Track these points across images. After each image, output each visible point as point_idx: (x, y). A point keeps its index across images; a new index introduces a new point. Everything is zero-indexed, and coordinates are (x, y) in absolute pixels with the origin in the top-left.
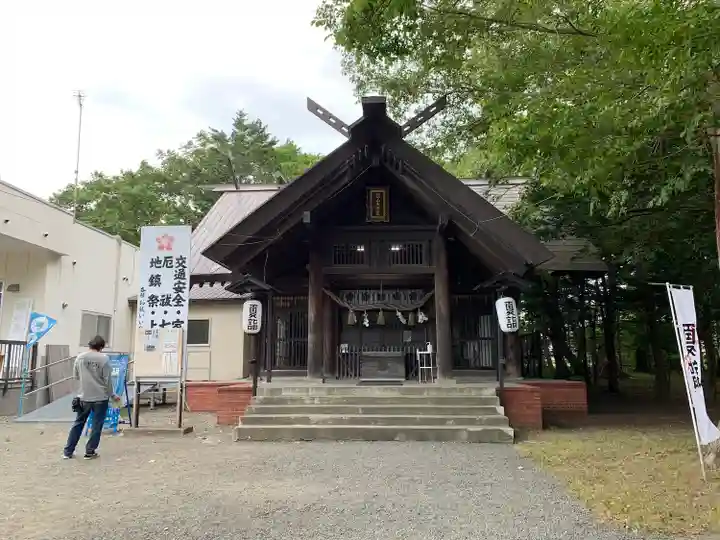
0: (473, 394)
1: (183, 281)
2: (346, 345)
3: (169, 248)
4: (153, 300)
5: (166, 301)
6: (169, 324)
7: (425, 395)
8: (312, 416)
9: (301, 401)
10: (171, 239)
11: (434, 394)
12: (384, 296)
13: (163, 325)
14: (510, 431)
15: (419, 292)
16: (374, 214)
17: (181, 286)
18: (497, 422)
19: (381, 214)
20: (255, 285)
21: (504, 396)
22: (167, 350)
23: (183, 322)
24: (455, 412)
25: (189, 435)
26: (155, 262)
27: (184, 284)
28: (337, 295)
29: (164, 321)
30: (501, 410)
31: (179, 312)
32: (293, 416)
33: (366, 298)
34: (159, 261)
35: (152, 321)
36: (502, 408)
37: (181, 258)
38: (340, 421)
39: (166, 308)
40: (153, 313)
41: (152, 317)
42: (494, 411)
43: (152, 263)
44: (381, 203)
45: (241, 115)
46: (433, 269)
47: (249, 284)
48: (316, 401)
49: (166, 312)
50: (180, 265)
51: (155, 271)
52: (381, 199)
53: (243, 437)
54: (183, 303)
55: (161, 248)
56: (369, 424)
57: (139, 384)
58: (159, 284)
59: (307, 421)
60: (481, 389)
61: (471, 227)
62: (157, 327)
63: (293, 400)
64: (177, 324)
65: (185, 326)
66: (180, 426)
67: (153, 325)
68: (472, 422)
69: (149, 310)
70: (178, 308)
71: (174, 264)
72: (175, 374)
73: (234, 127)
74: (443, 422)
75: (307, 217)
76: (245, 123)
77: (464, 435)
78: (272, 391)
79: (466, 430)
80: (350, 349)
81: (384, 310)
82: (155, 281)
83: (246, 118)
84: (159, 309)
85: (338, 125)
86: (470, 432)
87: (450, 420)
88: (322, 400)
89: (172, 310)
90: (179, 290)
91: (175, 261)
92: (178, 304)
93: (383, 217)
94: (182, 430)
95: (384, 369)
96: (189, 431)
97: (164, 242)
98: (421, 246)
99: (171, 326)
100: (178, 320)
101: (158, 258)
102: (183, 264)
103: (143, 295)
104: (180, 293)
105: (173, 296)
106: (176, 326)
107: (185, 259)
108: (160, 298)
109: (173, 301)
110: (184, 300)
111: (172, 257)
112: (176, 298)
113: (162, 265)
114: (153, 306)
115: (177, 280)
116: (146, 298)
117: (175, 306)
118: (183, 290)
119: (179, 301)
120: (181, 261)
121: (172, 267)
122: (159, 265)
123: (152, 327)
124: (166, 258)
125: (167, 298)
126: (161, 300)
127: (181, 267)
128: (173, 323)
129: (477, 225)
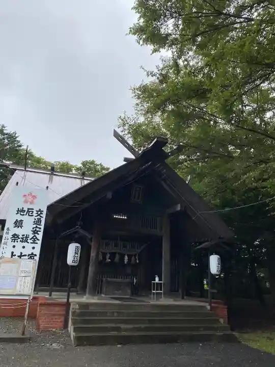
1: (38, 226)
4: (15, 237)
5: (25, 239)
6: (25, 255)
8: (123, 326)
9: (105, 314)
10: (35, 197)
12: (117, 244)
13: (20, 257)
16: (134, 198)
17: (38, 229)
22: (23, 274)
23: (36, 255)
26: (20, 211)
27: (40, 228)
29: (21, 253)
31: (33, 248)
34: (23, 211)
35: (13, 253)
39: (25, 244)
40: (14, 247)
41: (13, 250)
42: (219, 321)
43: (18, 211)
45: (3, 126)
46: (162, 233)
48: (115, 315)
49: (24, 247)
50: (39, 215)
51: (19, 217)
52: (139, 191)
54: (37, 241)
55: (26, 202)
58: (21, 227)
60: (203, 307)
61: (195, 214)
62: (16, 257)
63: (101, 314)
64: (32, 256)
65: (37, 258)
67: (13, 255)
69: (11, 244)
70: (33, 245)
71: (35, 214)
74: (197, 329)
76: (5, 132)
79: (215, 334)
81: (119, 253)
82: (18, 224)
84: (19, 245)
88: (119, 314)
89: (29, 246)
90: (35, 232)
91: (35, 212)
92: (34, 242)
93: (139, 200)
95: (119, 290)
97: (29, 198)
98: (156, 219)
99: (27, 257)
100: (32, 254)
101: (23, 208)
102: (41, 215)
103: (7, 233)
104: (36, 235)
105: (31, 236)
106: (31, 258)
107: (43, 211)
108: (21, 236)
109: (31, 239)
110: (38, 240)
111: (33, 209)
112: (32, 238)
113: (25, 213)
114: (14, 242)
115: (35, 226)
116: (10, 236)
117: (31, 243)
118: (39, 232)
119: (34, 240)
120: (39, 213)
121: (32, 216)
122: (22, 213)
123: (12, 257)
124: (28, 209)
125: (26, 237)
126: (22, 238)
127: (39, 217)
128: (29, 255)
129: (197, 213)
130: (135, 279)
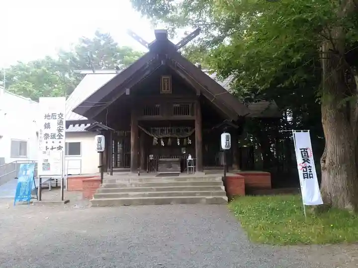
0: (211, 180)
1: (61, 126)
2: (152, 156)
3: (54, 109)
4: (47, 135)
5: (53, 136)
7: (188, 181)
8: (131, 193)
9: (125, 185)
11: (192, 181)
12: (172, 130)
13: (52, 149)
14: (226, 198)
15: (189, 128)
16: (164, 89)
17: (61, 128)
18: (221, 194)
19: (168, 89)
20: (101, 127)
21: (225, 181)
23: (62, 147)
24: (201, 189)
25: (68, 203)
26: (47, 116)
27: (63, 127)
28: (147, 130)
29: (52, 147)
30: (223, 188)
31: (60, 142)
33: (162, 131)
34: (49, 116)
35: (46, 147)
36: (224, 187)
37: (61, 114)
38: (144, 195)
39: (54, 140)
40: (47, 142)
41: (47, 145)
42: (220, 188)
43: (46, 116)
44: (168, 84)
46: (194, 118)
47: (97, 127)
48: (133, 185)
49: (53, 142)
51: (47, 121)
52: (168, 81)
53: (95, 205)
54: (62, 137)
56: (158, 196)
57: (41, 179)
58: (49, 128)
59: (127, 195)
60: (215, 177)
61: (212, 97)
62: (49, 150)
63: (121, 185)
64: (60, 148)
65: (64, 149)
66: (63, 200)
67: (47, 148)
68: (208, 194)
69: (45, 141)
70: (60, 140)
71: (57, 117)
72: (59, 174)
73: (95, 35)
74: (194, 194)
75: (128, 92)
76: (100, 33)
77: (204, 201)
78: (111, 181)
79: (204, 198)
80: (154, 157)
81: (171, 138)
82: (47, 126)
84: (50, 140)
85: (144, 43)
86: (207, 199)
87: (198, 193)
88: (136, 185)
89: (57, 141)
90: (60, 130)
91: (57, 116)
92: (60, 138)
93: (169, 91)
94: (64, 201)
95: (170, 168)
96: (67, 202)
98: (188, 105)
99: (56, 149)
100: (60, 146)
101: (48, 114)
102: (62, 117)
103: (41, 134)
104: (60, 132)
105: (57, 134)
106: (59, 149)
107: (63, 114)
108: (50, 135)
109: (57, 136)
111: (55, 114)
114: (46, 139)
115: (59, 126)
116: (43, 135)
117: (58, 139)
118: (62, 131)
119: (60, 136)
120: (60, 116)
121: (56, 119)
122: (49, 118)
123: (46, 150)
124: (52, 114)
125: (54, 135)
127: (60, 119)
128: (58, 147)
129: (215, 96)
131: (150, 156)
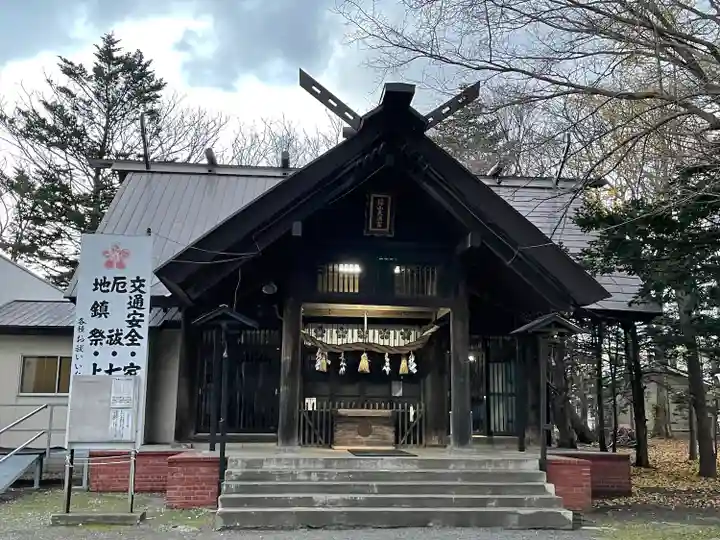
0: (512, 468)
1: (138, 311)
2: (314, 400)
3: (121, 266)
4: (96, 334)
5: (115, 338)
6: (119, 369)
7: (452, 469)
8: (316, 496)
9: (293, 476)
10: (125, 254)
11: (463, 468)
12: (368, 333)
13: (110, 372)
14: (569, 515)
15: (414, 329)
16: (375, 226)
17: (137, 317)
18: (549, 502)
19: (384, 226)
20: (234, 319)
22: (118, 405)
23: (138, 368)
24: (496, 490)
26: (100, 284)
27: (142, 315)
29: (111, 365)
30: (551, 488)
31: (133, 354)
32: (291, 496)
33: (342, 335)
34: (105, 283)
35: (95, 365)
36: (552, 486)
37: (138, 279)
38: (354, 503)
39: (116, 347)
40: (96, 354)
41: (96, 360)
42: (543, 489)
43: (96, 284)
44: (385, 211)
45: (110, 41)
48: (314, 476)
49: (114, 354)
50: (137, 289)
51: (100, 297)
52: (385, 207)
53: (229, 524)
54: (139, 341)
55: (109, 264)
56: (390, 506)
58: (106, 314)
59: (309, 502)
60: (521, 461)
61: (509, 253)
62: (102, 373)
63: (282, 475)
64: (132, 369)
65: (142, 373)
66: (131, 510)
67: (95, 370)
69: (91, 349)
70: (133, 348)
71: (129, 288)
72: (127, 437)
73: (97, 60)
74: (483, 503)
75: (297, 229)
76: (116, 55)
77: (514, 520)
78: (250, 464)
79: (515, 513)
80: (320, 404)
81: (369, 352)
82: (100, 309)
83: (117, 46)
84: (105, 349)
85: (340, 109)
86: (520, 515)
87: (492, 500)
88: (321, 475)
89: (123, 351)
90: (134, 323)
91: (130, 284)
92: (133, 343)
93: (387, 229)
94: (138, 515)
96: (142, 517)
97: (116, 257)
99: (122, 372)
100: (132, 365)
101: (105, 278)
102: (142, 288)
103: (81, 329)
104: (136, 328)
105: (126, 331)
106: (129, 372)
107: (144, 281)
108: (106, 334)
109: (126, 338)
110: (141, 338)
111: (124, 278)
112: (129, 335)
113: (110, 288)
114: (96, 344)
115: (131, 311)
116: (87, 334)
117: (128, 345)
118: (140, 323)
119: (134, 338)
120: (137, 284)
121: (125, 291)
122: (105, 288)
123: (94, 373)
124: (116, 279)
125: (117, 335)
126: (109, 337)
127: (137, 293)
128: (125, 368)
129: (516, 252)
130: (411, 408)
131: (307, 400)
